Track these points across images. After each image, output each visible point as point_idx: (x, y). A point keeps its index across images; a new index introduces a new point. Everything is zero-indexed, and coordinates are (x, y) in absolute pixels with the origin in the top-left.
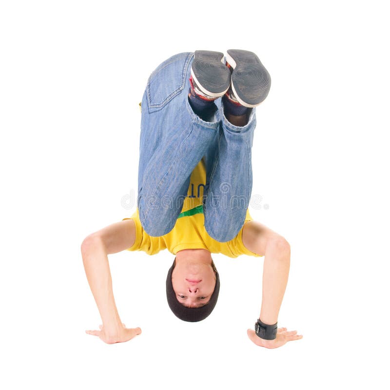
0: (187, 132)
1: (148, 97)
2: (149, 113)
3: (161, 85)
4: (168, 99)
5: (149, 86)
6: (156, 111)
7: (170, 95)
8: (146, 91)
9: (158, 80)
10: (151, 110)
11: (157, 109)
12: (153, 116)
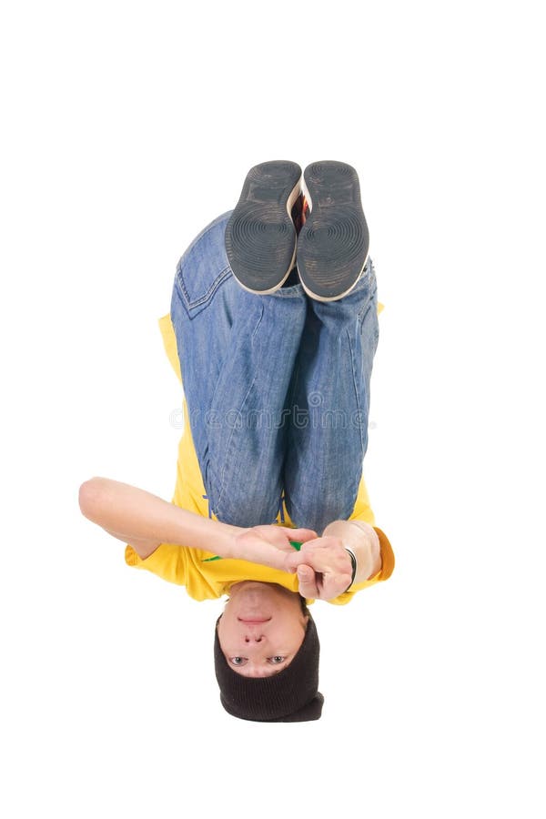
0: (257, 316)
1: (183, 293)
2: (191, 319)
3: (202, 266)
4: (216, 283)
5: (180, 275)
6: (201, 311)
7: (219, 276)
8: (176, 286)
9: (194, 258)
10: (192, 314)
11: (203, 306)
12: (199, 322)
